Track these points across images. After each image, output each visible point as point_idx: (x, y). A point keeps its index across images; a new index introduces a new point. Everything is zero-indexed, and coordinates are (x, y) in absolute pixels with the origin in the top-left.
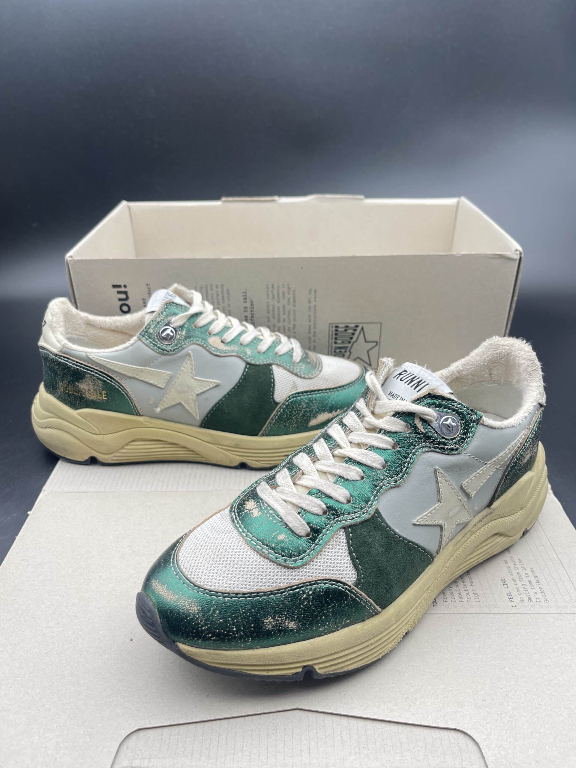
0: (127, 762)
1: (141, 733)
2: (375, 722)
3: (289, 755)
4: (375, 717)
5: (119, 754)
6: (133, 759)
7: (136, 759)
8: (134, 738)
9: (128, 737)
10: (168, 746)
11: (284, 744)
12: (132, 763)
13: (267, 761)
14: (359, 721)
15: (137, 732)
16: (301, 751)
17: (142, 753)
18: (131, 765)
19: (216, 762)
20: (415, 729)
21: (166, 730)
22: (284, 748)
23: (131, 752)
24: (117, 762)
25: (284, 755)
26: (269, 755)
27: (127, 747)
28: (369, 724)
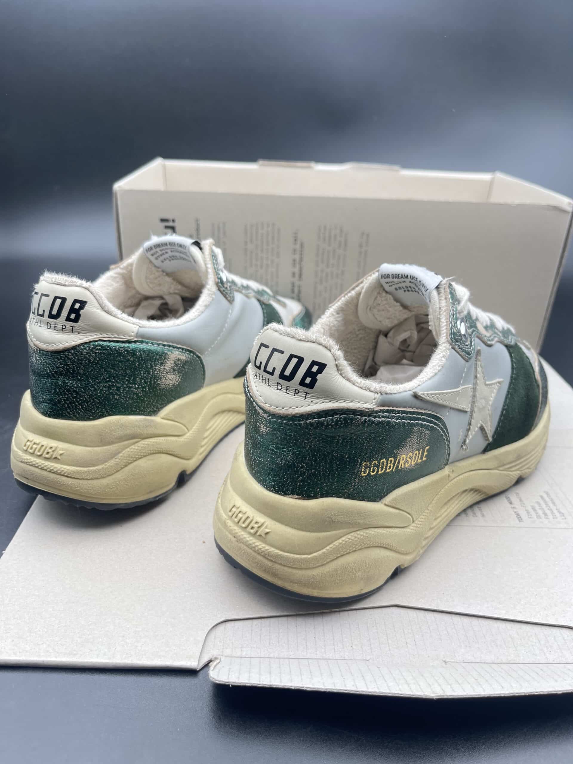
0: (218, 651)
1: (229, 625)
2: (480, 619)
3: (395, 647)
4: (481, 614)
5: (207, 643)
6: (223, 649)
7: (227, 648)
8: (222, 627)
9: (215, 628)
10: (261, 637)
11: (387, 637)
12: (223, 652)
13: (372, 652)
14: (462, 617)
15: (224, 623)
16: (407, 643)
17: (233, 643)
18: (221, 654)
19: (316, 652)
20: (524, 626)
21: (255, 622)
22: (388, 640)
23: (220, 642)
24: (205, 651)
25: (389, 646)
26: (372, 646)
27: (215, 637)
28: (475, 621)
